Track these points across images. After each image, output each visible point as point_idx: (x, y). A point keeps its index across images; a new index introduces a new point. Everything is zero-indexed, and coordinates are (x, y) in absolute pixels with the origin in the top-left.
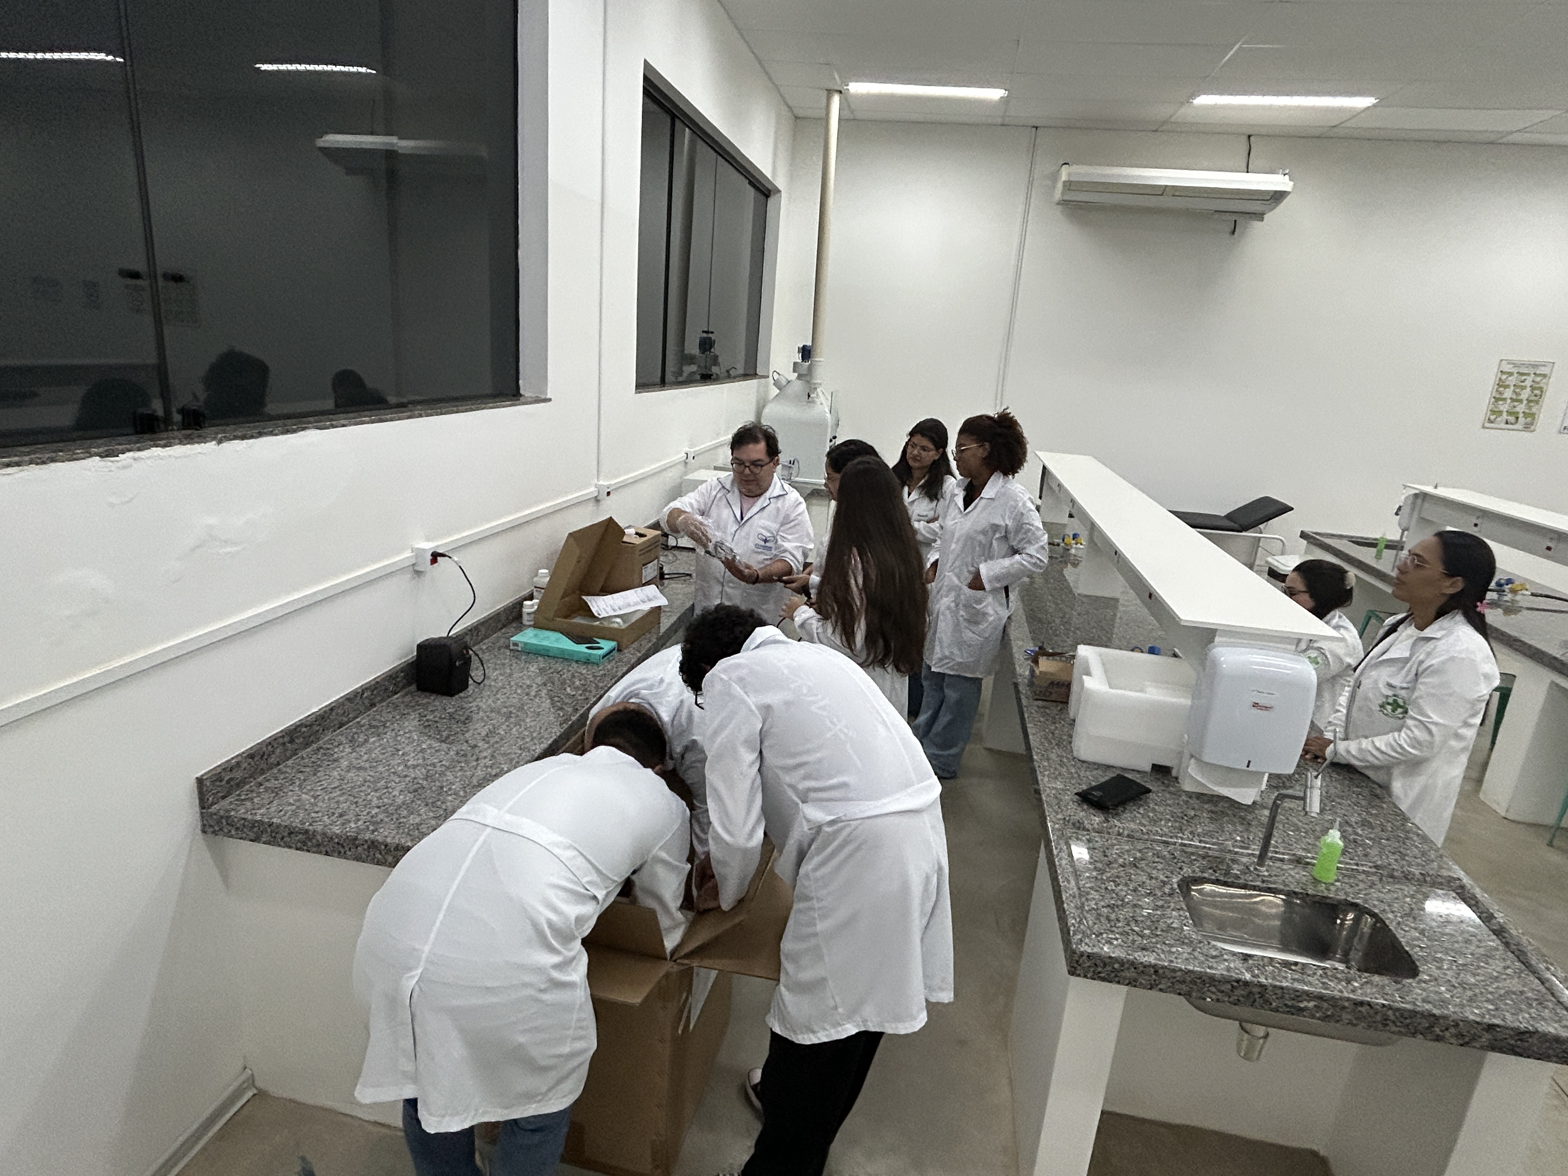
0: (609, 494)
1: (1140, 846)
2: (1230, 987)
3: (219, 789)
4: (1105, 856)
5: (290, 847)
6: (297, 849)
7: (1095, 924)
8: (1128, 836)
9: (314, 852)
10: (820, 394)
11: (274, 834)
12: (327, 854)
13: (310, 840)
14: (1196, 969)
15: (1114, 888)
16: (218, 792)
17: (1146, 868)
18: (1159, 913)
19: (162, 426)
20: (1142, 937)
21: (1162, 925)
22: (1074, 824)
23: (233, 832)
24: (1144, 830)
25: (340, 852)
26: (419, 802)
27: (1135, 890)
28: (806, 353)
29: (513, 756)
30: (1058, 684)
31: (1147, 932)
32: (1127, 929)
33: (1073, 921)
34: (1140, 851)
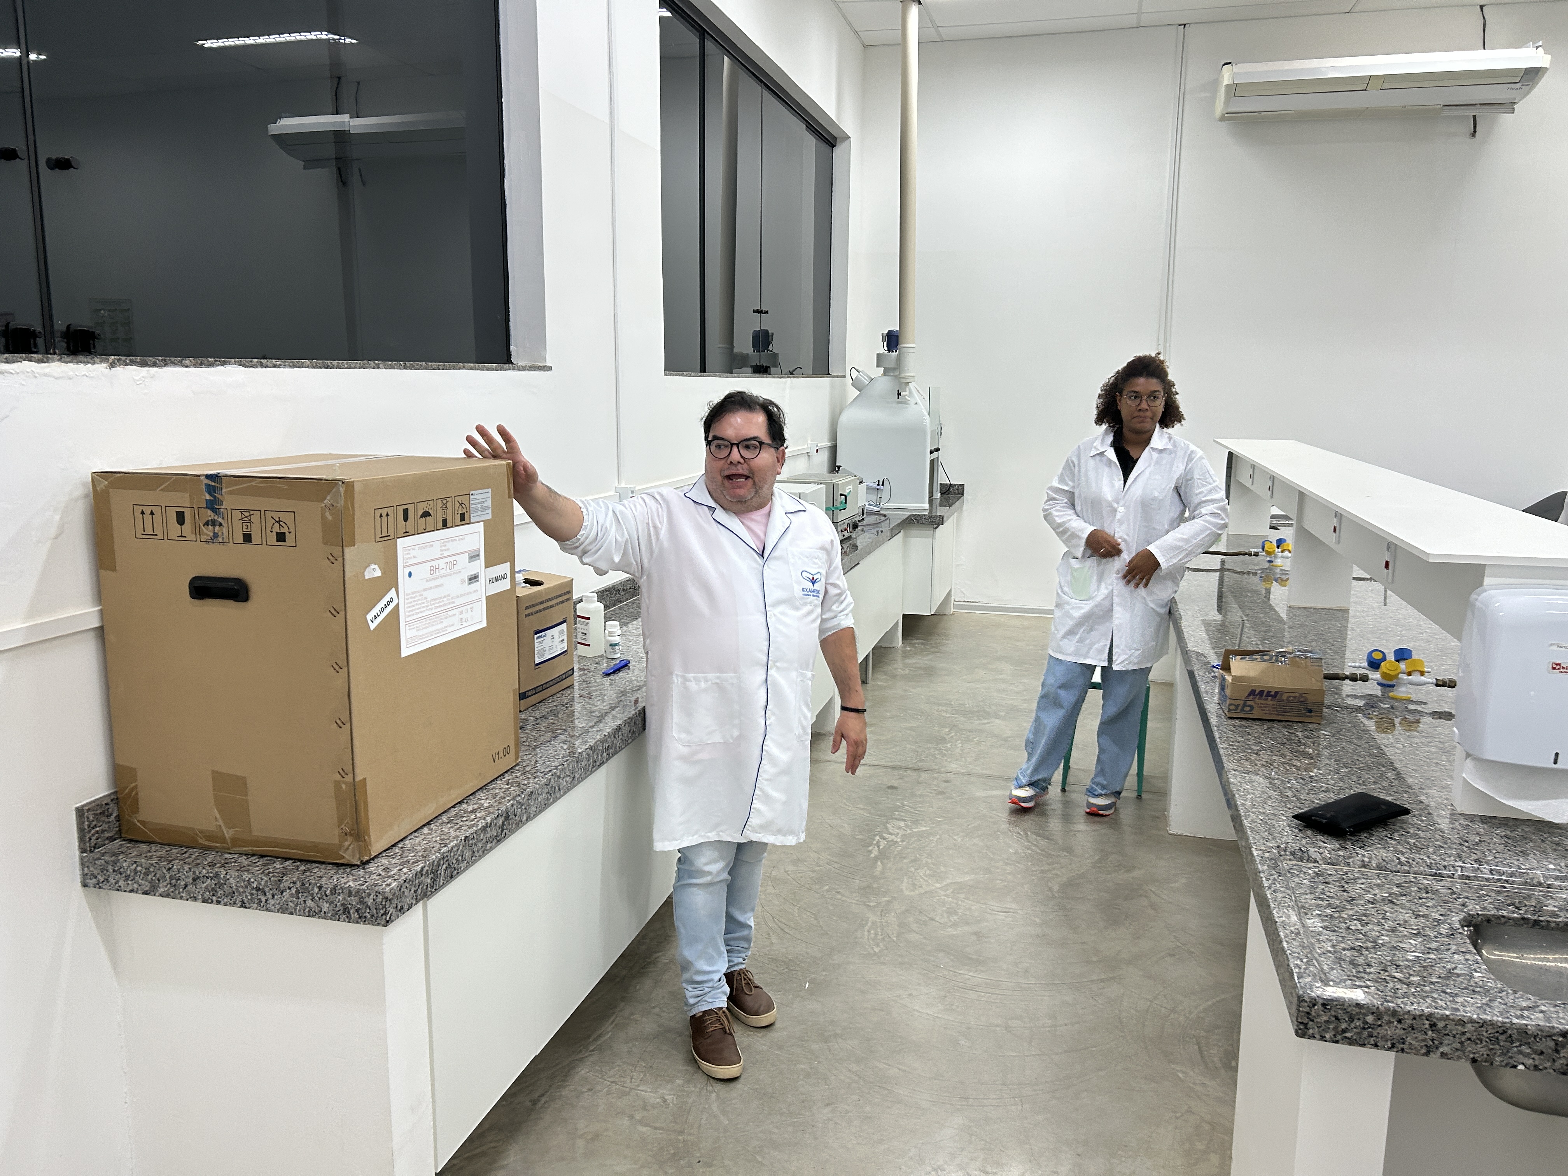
1: (1398, 879)
2: (1552, 1044)
3: (105, 827)
4: (1344, 891)
5: (195, 899)
6: (205, 901)
7: (1333, 969)
8: (1379, 868)
9: (226, 905)
10: (914, 391)
11: (174, 881)
12: (243, 905)
13: (221, 886)
14: (1495, 1018)
15: (1360, 927)
16: (103, 831)
17: (1408, 905)
18: (1432, 956)
19: (40, 341)
20: (1408, 984)
21: (1438, 970)
22: (1293, 854)
23: (121, 883)
24: (1403, 859)
25: (260, 901)
27: (1393, 930)
28: (892, 340)
29: (497, 791)
30: (1261, 692)
31: (1415, 979)
32: (1384, 975)
33: (1298, 962)
34: (1398, 886)
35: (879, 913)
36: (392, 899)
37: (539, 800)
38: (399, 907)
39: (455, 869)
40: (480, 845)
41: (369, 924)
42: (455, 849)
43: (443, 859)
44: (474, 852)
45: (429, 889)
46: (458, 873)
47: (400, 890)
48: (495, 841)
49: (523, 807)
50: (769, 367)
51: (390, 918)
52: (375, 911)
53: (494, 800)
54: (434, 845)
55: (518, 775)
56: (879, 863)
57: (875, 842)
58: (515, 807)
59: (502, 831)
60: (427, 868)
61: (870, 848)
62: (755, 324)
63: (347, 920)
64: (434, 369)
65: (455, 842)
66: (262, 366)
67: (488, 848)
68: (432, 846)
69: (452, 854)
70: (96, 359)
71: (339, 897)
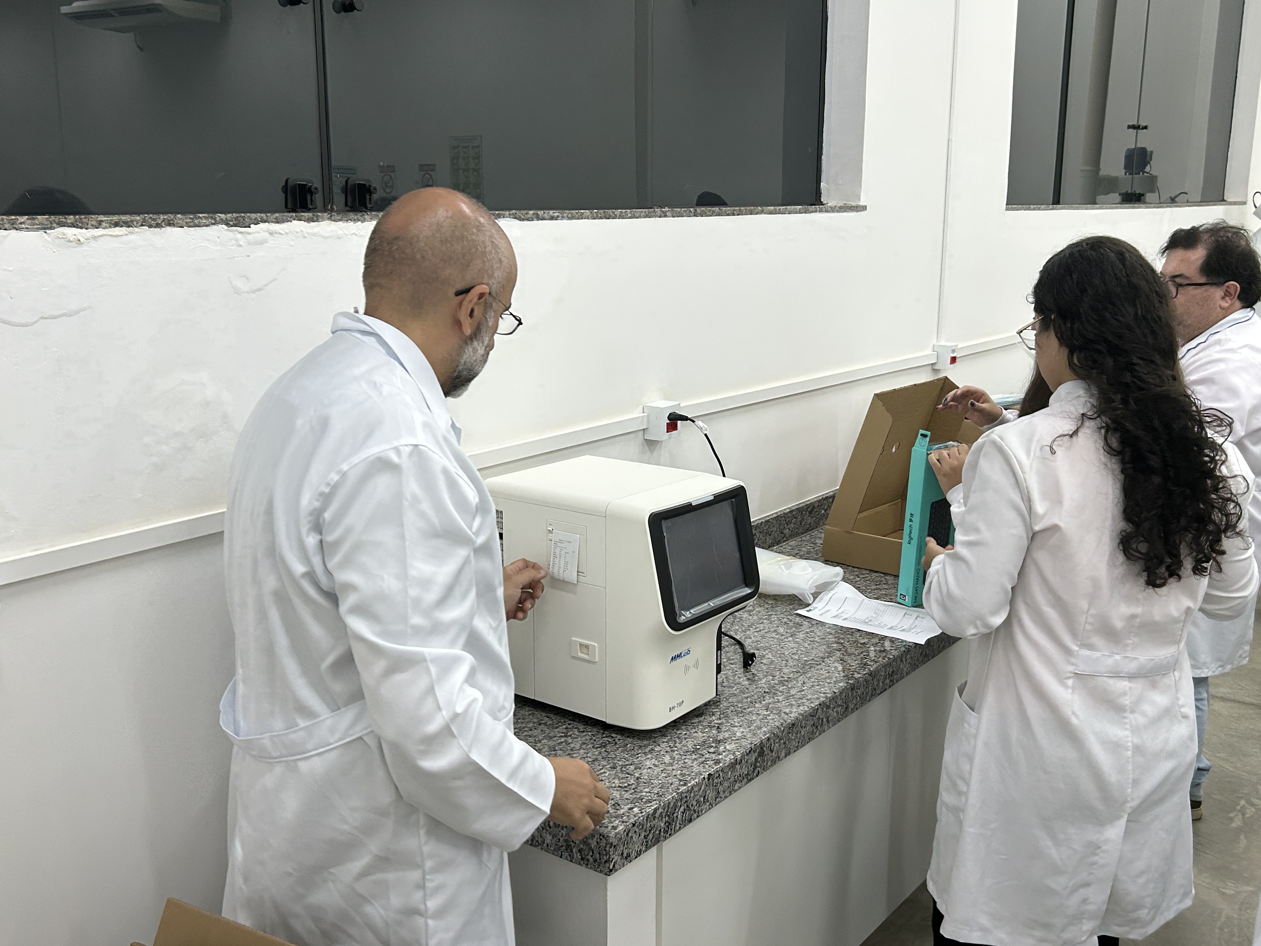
0: (953, 360)
19: (318, 198)
26: (604, 763)
35: (1237, 907)
36: (618, 845)
37: (803, 733)
38: (625, 855)
39: (695, 811)
40: (726, 784)
41: (591, 868)
42: (696, 789)
43: (681, 799)
44: (718, 792)
45: (662, 834)
46: (698, 817)
47: (627, 834)
48: (746, 780)
49: (782, 742)
50: (1143, 195)
51: (614, 866)
52: (598, 855)
53: (748, 730)
54: (674, 780)
55: (780, 698)
56: (1242, 837)
57: (1238, 808)
58: (772, 741)
59: (754, 769)
60: (661, 810)
61: (1231, 815)
62: (1130, 140)
63: (569, 858)
64: (728, 215)
65: (697, 780)
66: (539, 218)
67: (736, 788)
68: (670, 781)
69: (692, 795)
70: (366, 216)
71: (562, 831)
